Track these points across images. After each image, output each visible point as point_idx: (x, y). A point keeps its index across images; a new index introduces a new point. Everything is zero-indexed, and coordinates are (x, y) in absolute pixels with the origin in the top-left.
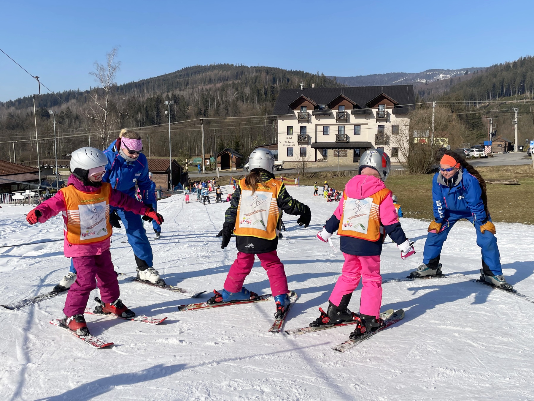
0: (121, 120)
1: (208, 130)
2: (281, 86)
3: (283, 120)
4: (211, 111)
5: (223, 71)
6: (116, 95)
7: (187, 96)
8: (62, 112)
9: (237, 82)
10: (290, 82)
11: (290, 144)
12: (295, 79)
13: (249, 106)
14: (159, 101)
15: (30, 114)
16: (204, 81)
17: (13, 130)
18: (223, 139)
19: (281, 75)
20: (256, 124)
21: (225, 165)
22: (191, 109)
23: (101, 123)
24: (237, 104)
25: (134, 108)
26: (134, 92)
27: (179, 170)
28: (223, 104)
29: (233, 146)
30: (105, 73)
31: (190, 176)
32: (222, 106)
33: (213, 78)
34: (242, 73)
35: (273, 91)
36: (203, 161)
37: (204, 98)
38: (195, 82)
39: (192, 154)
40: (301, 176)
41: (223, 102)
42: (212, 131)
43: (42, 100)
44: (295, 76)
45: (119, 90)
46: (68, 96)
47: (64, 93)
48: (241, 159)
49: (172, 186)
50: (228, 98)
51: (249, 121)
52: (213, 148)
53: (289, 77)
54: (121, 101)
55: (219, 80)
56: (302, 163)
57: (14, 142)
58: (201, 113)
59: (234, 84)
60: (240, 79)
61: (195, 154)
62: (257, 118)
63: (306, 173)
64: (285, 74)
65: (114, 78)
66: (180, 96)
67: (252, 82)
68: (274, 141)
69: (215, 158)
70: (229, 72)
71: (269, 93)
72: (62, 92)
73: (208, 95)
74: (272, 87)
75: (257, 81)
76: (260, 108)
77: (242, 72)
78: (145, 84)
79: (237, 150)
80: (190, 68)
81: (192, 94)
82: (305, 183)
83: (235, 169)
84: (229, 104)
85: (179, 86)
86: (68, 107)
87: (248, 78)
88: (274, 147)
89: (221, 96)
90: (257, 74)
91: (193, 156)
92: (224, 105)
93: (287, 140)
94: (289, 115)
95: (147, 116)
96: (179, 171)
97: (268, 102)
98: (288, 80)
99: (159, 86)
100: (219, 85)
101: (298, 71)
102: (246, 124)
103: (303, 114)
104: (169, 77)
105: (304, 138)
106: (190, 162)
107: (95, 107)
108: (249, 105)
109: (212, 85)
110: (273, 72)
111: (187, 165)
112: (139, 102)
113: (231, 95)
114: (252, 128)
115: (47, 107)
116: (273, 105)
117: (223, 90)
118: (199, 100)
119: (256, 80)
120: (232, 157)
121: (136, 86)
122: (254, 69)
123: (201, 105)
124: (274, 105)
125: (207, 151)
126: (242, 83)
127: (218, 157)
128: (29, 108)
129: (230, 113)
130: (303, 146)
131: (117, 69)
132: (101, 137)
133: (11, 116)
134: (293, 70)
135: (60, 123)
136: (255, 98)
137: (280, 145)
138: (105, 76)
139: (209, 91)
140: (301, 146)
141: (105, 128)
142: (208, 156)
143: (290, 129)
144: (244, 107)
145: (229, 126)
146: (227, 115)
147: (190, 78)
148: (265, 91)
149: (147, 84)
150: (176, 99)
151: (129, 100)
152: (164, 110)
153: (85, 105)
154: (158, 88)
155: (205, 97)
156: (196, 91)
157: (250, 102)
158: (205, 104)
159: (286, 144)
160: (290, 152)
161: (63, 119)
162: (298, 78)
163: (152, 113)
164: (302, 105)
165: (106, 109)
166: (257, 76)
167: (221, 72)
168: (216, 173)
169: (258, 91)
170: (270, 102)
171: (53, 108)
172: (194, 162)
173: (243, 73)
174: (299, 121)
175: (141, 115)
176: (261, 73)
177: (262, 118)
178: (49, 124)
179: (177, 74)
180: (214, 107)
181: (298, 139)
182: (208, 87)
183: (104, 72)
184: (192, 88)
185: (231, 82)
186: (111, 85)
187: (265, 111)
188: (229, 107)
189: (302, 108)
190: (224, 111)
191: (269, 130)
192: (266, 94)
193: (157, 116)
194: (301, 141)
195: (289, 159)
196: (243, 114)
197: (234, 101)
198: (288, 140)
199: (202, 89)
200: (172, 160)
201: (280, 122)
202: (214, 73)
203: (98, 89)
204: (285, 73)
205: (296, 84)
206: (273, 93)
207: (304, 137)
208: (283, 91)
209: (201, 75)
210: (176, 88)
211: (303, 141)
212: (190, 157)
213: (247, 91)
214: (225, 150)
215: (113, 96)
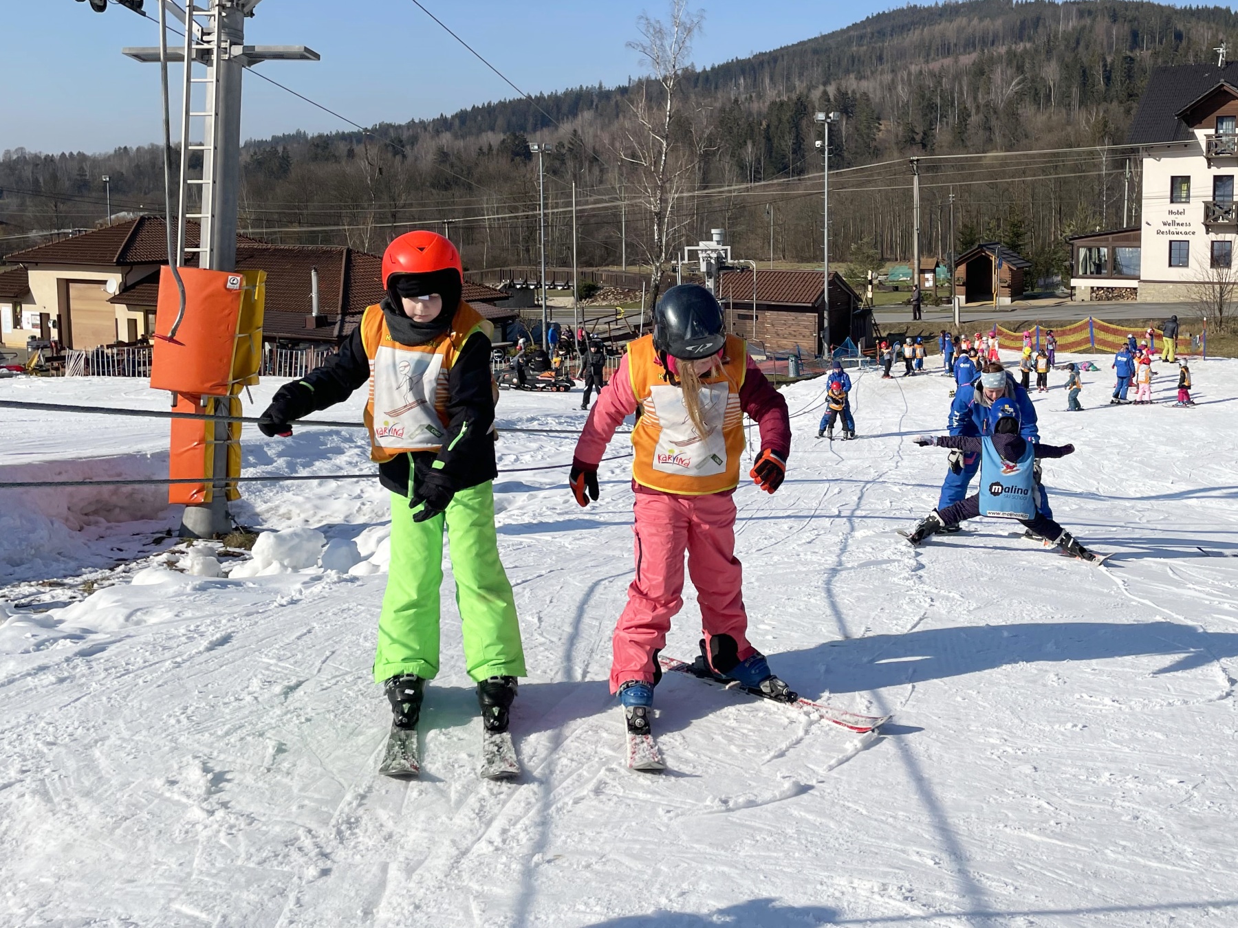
0: (702, 165)
1: (932, 188)
2: (1156, 54)
3: (1158, 157)
4: (942, 134)
5: (981, 19)
6: (693, 96)
7: (879, 93)
8: (561, 145)
9: (1020, 47)
10: (1184, 43)
11: (1180, 229)
12: (1202, 34)
13: (1054, 118)
14: (802, 109)
15: (485, 149)
16: (926, 50)
17: (446, 189)
18: (974, 213)
19: (1155, 23)
20: (1075, 169)
21: (978, 288)
22: (888, 129)
23: (651, 173)
24: (1020, 112)
25: (735, 130)
26: (738, 89)
27: (848, 303)
28: (977, 112)
29: (1004, 234)
30: (666, 43)
31: (878, 318)
32: (974, 119)
33: (953, 41)
34: (1037, 22)
35: (1130, 70)
36: (916, 276)
37: (923, 97)
38: (901, 54)
39: (885, 256)
40: (1212, 327)
41: (978, 107)
42: (944, 192)
43: (514, 114)
44: (1202, 23)
45: (700, 84)
46: (576, 102)
47: (566, 94)
48: (1027, 273)
49: (829, 345)
50: (993, 96)
51: (1054, 163)
52: (944, 238)
53: (1180, 27)
54: (703, 114)
55: (970, 44)
56: (1217, 287)
57: (448, 223)
58: (913, 139)
59: (1011, 55)
60: (1030, 39)
61: (893, 257)
62: (1079, 154)
63: (1228, 319)
64: (1169, 20)
65: (688, 55)
66: (858, 96)
67: (1067, 47)
68: (1129, 217)
69: (950, 270)
70: (999, 22)
71: (1117, 76)
72: (561, 91)
73: (936, 88)
74: (1125, 58)
75: (1082, 44)
76: (1088, 121)
77: (1038, 19)
78: (766, 65)
79: (1014, 247)
80: (890, 14)
81: (891, 87)
82: (1225, 350)
83: (1006, 301)
84: (995, 112)
85: (855, 65)
86: (575, 131)
87: (1056, 36)
88: (1127, 239)
89: (975, 90)
90: (1083, 22)
91: (889, 260)
92: (981, 115)
93: (1170, 218)
94: (1179, 143)
95: (770, 151)
96: (849, 306)
97: (1115, 103)
98: (1179, 36)
99: (803, 68)
100: (967, 60)
101: (1211, 6)
102: (1044, 171)
103: (1224, 139)
104: (832, 43)
105: (1226, 212)
106: (880, 278)
107: (639, 132)
108: (1055, 115)
109: (947, 61)
110: (1130, 14)
111: (870, 287)
112: (750, 114)
113: (1003, 86)
114: (1061, 182)
115: (525, 130)
116: (1128, 112)
117: (980, 72)
118: (911, 102)
119: (1077, 40)
120: (1000, 265)
121: (743, 72)
122: (1075, 9)
123: (915, 117)
124: (1133, 112)
125: (927, 248)
126: (1036, 50)
127: (957, 265)
128: (484, 135)
129: (998, 138)
130: (1221, 237)
131: (696, 30)
132: (651, 212)
133: (443, 155)
134: (1194, 7)
135: (555, 172)
136: (1075, 91)
137: (1146, 233)
138: (665, 51)
139: (938, 77)
140: (1213, 236)
141: (662, 187)
142: (929, 262)
143: (1179, 185)
144: (1041, 119)
145: (993, 175)
146: (989, 144)
147: (886, 44)
148: (1105, 71)
149: (772, 65)
150: (846, 105)
151: (723, 110)
152: (813, 135)
153: (615, 126)
154: (801, 75)
155: (928, 94)
156: (902, 80)
157: (1059, 104)
158: (926, 115)
159: (1166, 228)
160: (1178, 254)
161: (563, 162)
162: (1211, 28)
163: (783, 144)
164: (1219, 112)
165: (666, 138)
166: (1084, 28)
167: (975, 22)
168: (952, 311)
169: (1084, 72)
170: (1121, 102)
171: (538, 134)
172: (891, 278)
173: (1041, 21)
174: (1209, 160)
175: (753, 148)
176: (1094, 20)
177: (1091, 152)
178: (528, 176)
179: (852, 33)
180: (951, 121)
181: (1207, 216)
182: (935, 66)
183: (662, 39)
184: (893, 71)
185: (1003, 50)
186: (679, 72)
187: (1104, 132)
188: (994, 122)
189: (1220, 120)
190: (981, 132)
191: (1115, 186)
192: (1108, 79)
193: (794, 152)
194: (1216, 219)
195: (1176, 274)
196: (1036, 139)
197: (1010, 103)
198: (1173, 217)
199: (921, 72)
200: (829, 274)
201: (1148, 163)
202: (955, 25)
203: (648, 81)
204: (1169, 14)
205: (1204, 49)
206: (1129, 75)
207: (1226, 208)
208: (1160, 71)
209: (917, 32)
210: (847, 72)
211: (1220, 221)
212: (878, 263)
213: (1051, 72)
214: (980, 246)
215: (686, 99)
